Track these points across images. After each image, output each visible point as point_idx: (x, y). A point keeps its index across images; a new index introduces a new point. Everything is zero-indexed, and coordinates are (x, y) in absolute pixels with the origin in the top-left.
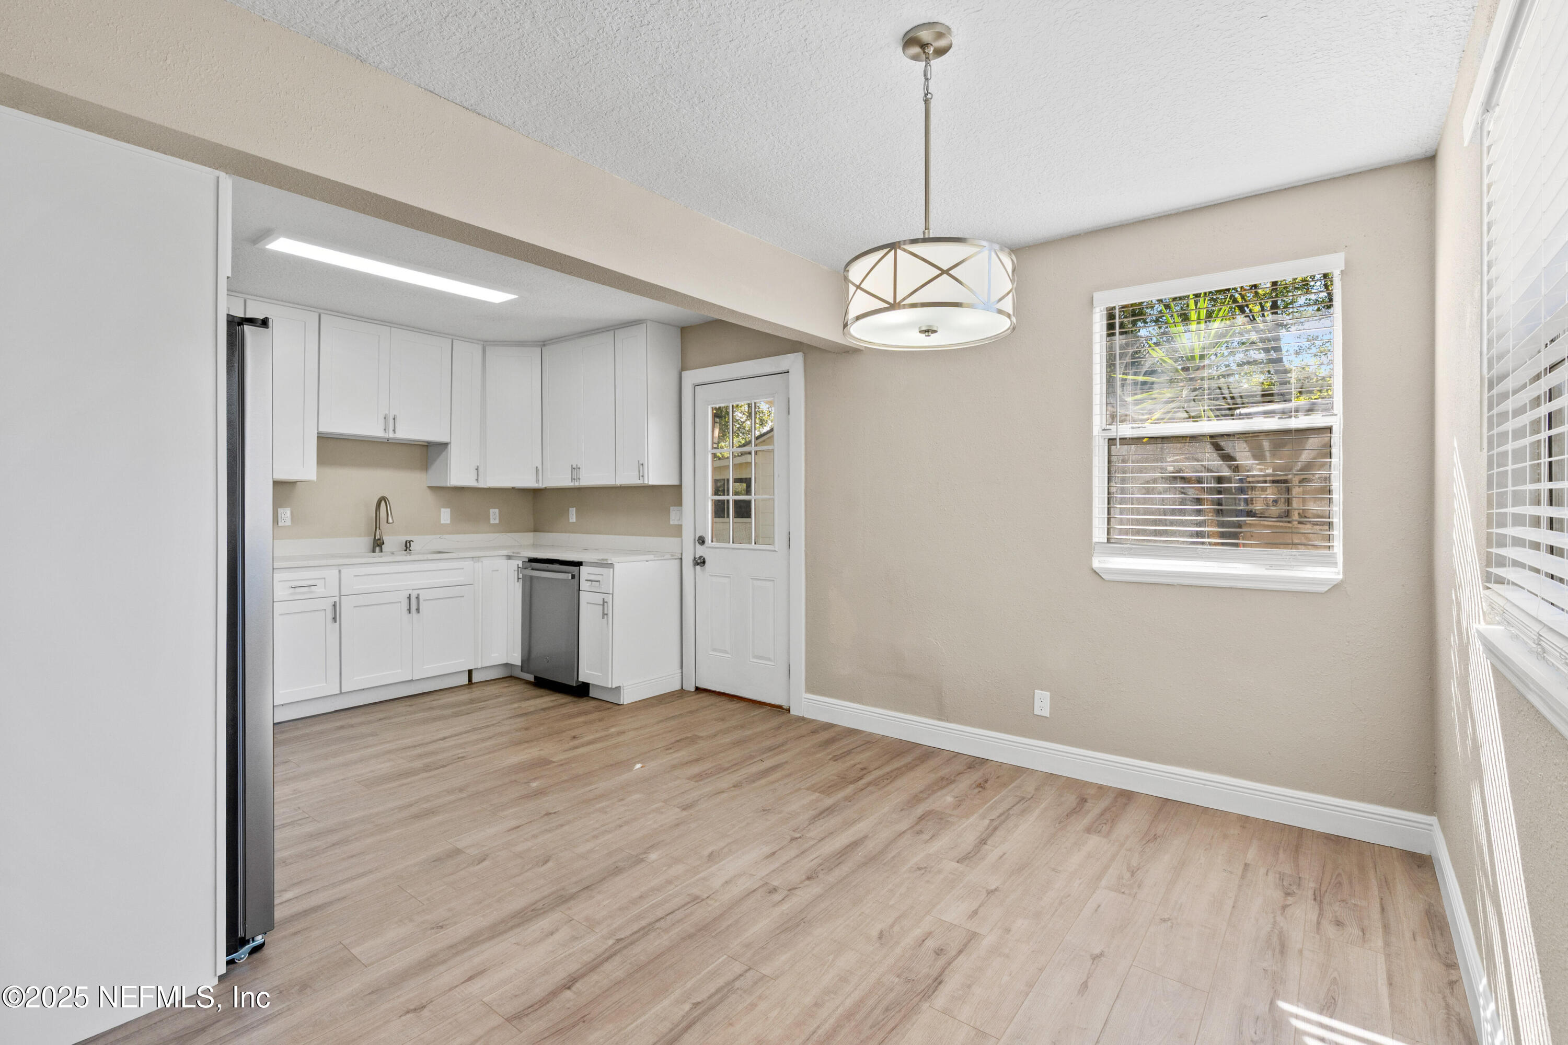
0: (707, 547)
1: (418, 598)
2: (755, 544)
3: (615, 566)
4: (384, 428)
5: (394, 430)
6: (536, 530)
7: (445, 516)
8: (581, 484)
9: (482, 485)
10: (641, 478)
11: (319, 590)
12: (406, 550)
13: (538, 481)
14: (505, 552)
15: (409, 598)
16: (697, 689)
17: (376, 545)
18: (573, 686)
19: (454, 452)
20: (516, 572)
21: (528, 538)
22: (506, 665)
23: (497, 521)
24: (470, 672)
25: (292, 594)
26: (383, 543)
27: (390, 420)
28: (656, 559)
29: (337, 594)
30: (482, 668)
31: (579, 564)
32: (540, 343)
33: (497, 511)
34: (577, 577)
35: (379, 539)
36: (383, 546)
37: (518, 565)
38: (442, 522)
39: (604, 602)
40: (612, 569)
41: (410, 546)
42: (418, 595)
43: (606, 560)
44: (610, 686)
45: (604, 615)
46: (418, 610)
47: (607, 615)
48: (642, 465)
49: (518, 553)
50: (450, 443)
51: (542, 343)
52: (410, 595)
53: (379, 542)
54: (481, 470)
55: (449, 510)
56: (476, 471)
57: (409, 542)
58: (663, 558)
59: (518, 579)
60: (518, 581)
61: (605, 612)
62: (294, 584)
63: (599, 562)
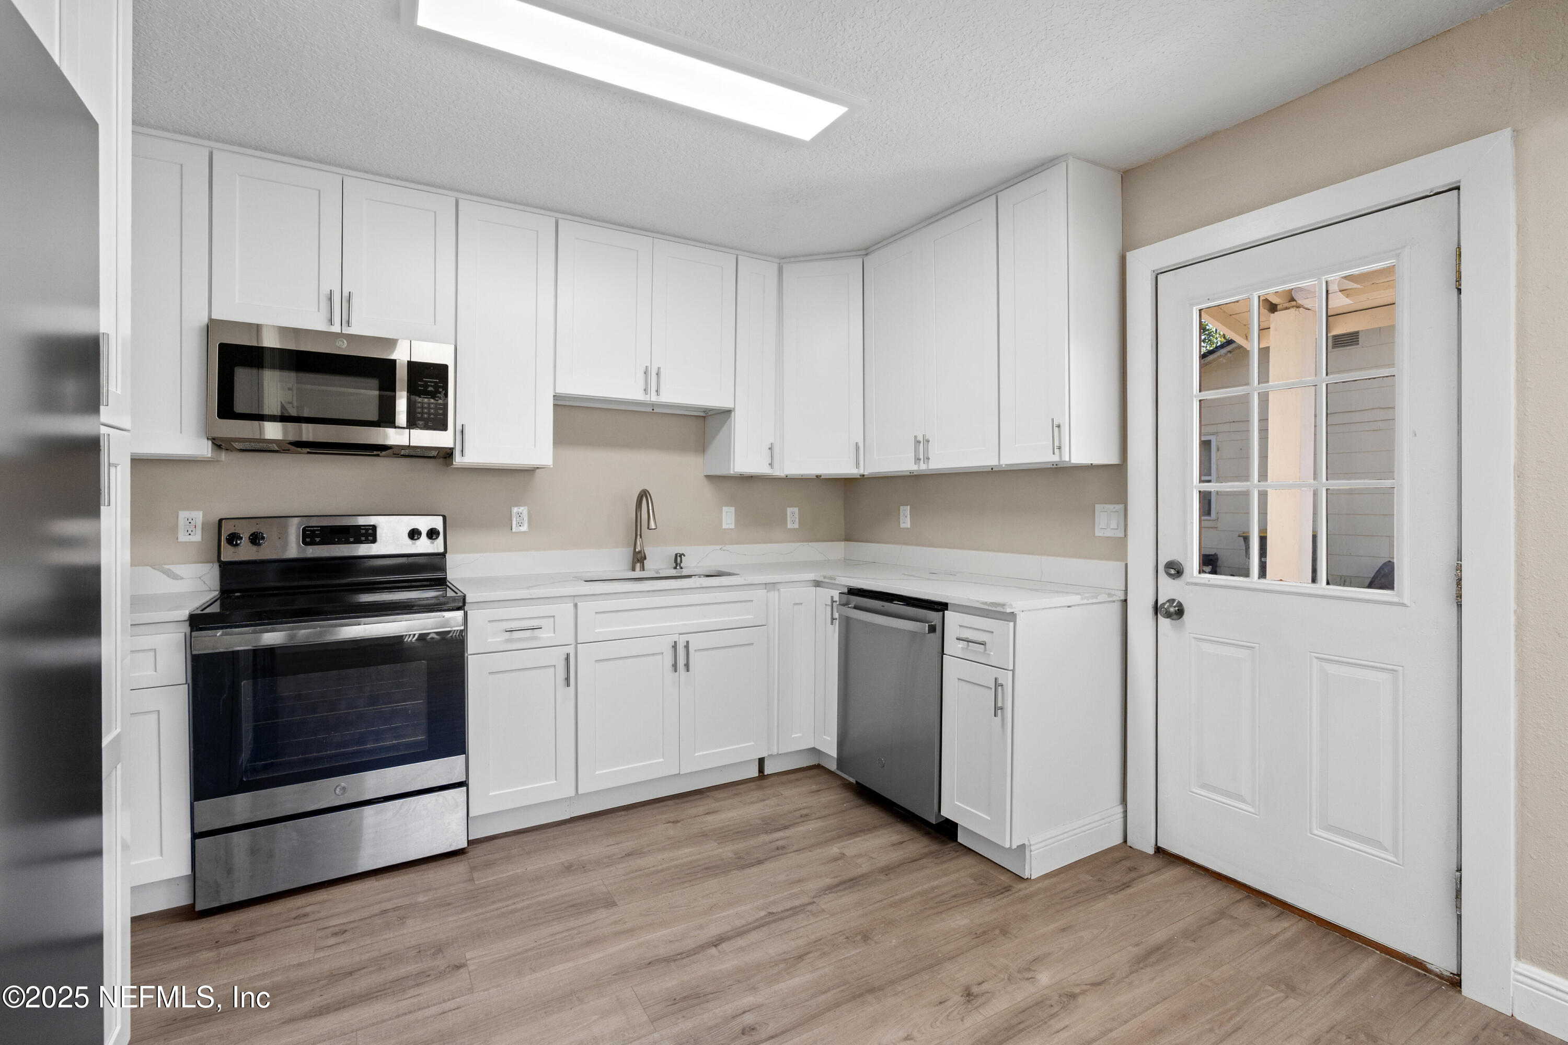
0: (1188, 584)
1: (687, 647)
2: (1328, 583)
3: (1018, 617)
4: (643, 387)
5: (657, 391)
6: (848, 538)
7: (728, 518)
8: (931, 467)
9: (778, 472)
10: (1057, 451)
11: (546, 636)
12: (675, 568)
13: (857, 466)
14: (812, 576)
15: (675, 647)
16: (1159, 850)
17: (636, 560)
18: (932, 824)
19: (740, 425)
20: (829, 609)
21: (838, 549)
22: (814, 750)
23: (796, 526)
24: (761, 761)
25: (508, 641)
26: (645, 558)
27: (653, 377)
28: (1085, 601)
29: (572, 641)
30: (778, 755)
31: (941, 607)
32: (861, 253)
33: (796, 510)
34: (939, 629)
35: (640, 552)
36: (645, 561)
37: (832, 597)
38: (724, 527)
39: (997, 684)
40: (1012, 624)
41: (681, 562)
42: (688, 642)
43: (1003, 605)
44: (1007, 846)
45: (998, 709)
46: (687, 666)
47: (1001, 708)
48: (1059, 426)
49: (831, 578)
50: (734, 409)
51: (863, 252)
52: (675, 642)
53: (639, 556)
54: (776, 450)
55: (732, 509)
56: (770, 451)
57: (680, 556)
58: (1094, 601)
59: (833, 619)
60: (832, 624)
61: (1000, 704)
62: (514, 625)
63: (985, 607)
